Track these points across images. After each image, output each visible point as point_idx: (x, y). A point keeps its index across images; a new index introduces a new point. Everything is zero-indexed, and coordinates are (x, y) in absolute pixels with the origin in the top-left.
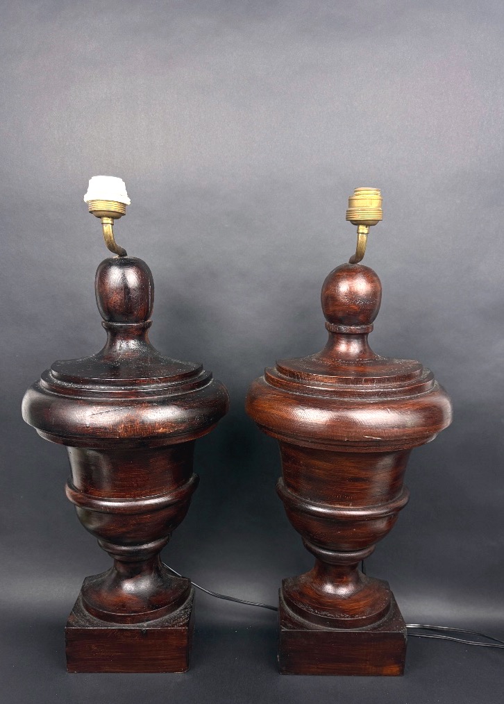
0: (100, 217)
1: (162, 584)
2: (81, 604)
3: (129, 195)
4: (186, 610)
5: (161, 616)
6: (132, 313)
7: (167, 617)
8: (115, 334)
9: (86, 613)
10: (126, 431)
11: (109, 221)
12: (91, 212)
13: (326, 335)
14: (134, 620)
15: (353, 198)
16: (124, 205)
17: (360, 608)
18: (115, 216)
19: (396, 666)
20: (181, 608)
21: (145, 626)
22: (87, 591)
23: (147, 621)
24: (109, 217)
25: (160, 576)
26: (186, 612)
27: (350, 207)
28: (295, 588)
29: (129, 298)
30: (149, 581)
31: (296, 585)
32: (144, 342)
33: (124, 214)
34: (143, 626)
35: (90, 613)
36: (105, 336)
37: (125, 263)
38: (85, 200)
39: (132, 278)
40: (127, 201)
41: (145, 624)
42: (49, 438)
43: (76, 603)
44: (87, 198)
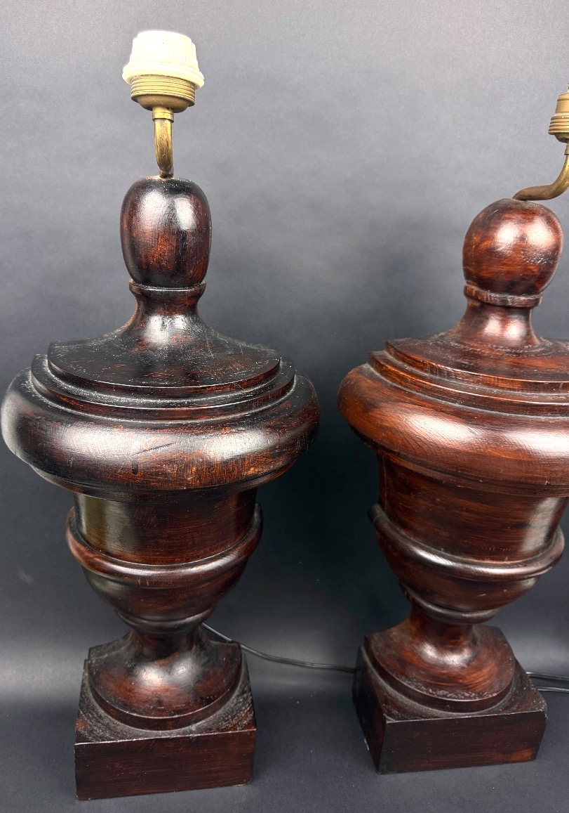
0: (150, 107)
1: (206, 659)
2: (90, 695)
3: (201, 69)
4: (245, 695)
5: (214, 712)
6: (184, 271)
7: (220, 712)
8: (149, 305)
9: (101, 712)
10: (200, 478)
11: (167, 114)
12: (135, 99)
13: (463, 303)
14: (177, 724)
15: (564, 97)
16: (193, 85)
17: (485, 681)
18: (177, 106)
19: (527, 750)
20: (237, 693)
21: (193, 730)
22: (98, 673)
23: (196, 722)
24: (168, 109)
25: (202, 647)
26: (245, 699)
27: (557, 112)
28: (389, 652)
29: (184, 249)
30: (190, 659)
31: (388, 646)
32: (197, 316)
33: (191, 104)
34: (191, 732)
35: (109, 713)
36: (133, 305)
37: (176, 189)
38: (125, 77)
39: (185, 215)
40: (199, 80)
41: (193, 727)
42: (54, 480)
43: (82, 693)
44: (128, 72)
